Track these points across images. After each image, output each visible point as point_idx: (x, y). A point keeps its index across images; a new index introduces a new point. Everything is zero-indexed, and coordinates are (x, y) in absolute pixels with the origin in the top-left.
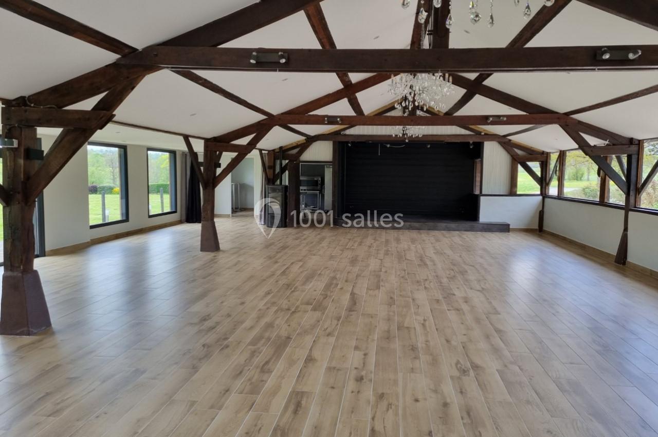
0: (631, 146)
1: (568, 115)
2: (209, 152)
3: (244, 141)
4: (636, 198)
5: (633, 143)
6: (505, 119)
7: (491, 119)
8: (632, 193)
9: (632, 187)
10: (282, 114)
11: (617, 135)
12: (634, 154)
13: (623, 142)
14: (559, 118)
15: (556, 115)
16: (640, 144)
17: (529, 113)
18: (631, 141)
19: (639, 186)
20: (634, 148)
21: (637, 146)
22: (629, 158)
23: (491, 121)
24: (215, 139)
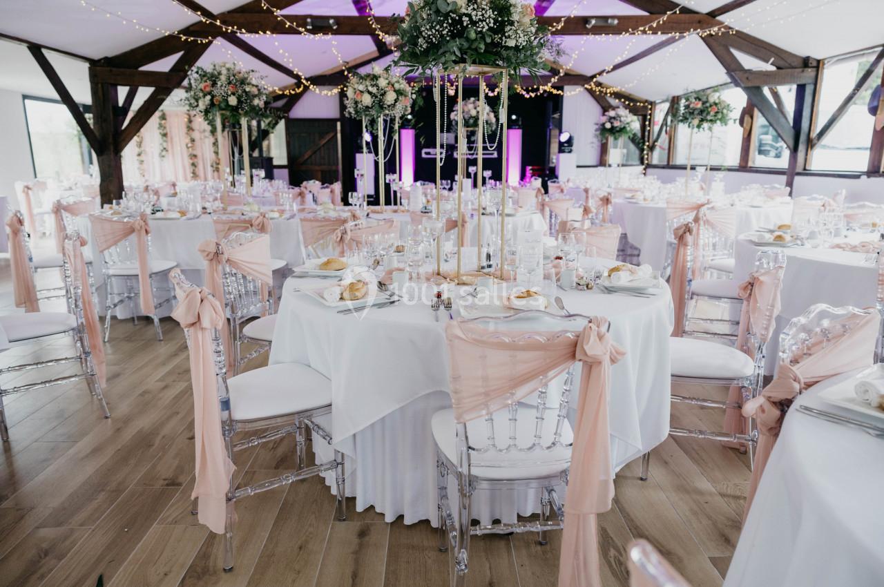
0: (806, 69)
1: (714, 17)
2: (100, 85)
3: (164, 65)
4: (807, 155)
5: (810, 65)
6: (616, 22)
7: (593, 22)
8: (802, 148)
9: (803, 138)
10: (229, 12)
11: (786, 52)
12: (810, 84)
13: (793, 64)
14: (699, 22)
15: (696, 15)
16: (818, 65)
17: (651, 13)
18: (806, 62)
19: (814, 135)
20: (810, 73)
21: (815, 69)
22: (801, 89)
23: (593, 27)
24: (107, 61)
